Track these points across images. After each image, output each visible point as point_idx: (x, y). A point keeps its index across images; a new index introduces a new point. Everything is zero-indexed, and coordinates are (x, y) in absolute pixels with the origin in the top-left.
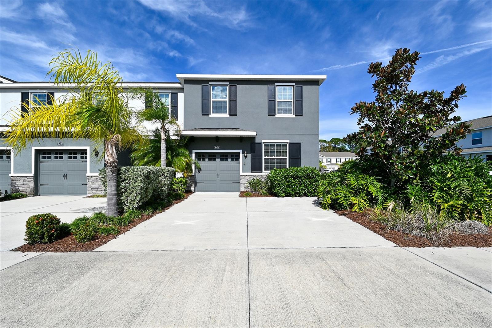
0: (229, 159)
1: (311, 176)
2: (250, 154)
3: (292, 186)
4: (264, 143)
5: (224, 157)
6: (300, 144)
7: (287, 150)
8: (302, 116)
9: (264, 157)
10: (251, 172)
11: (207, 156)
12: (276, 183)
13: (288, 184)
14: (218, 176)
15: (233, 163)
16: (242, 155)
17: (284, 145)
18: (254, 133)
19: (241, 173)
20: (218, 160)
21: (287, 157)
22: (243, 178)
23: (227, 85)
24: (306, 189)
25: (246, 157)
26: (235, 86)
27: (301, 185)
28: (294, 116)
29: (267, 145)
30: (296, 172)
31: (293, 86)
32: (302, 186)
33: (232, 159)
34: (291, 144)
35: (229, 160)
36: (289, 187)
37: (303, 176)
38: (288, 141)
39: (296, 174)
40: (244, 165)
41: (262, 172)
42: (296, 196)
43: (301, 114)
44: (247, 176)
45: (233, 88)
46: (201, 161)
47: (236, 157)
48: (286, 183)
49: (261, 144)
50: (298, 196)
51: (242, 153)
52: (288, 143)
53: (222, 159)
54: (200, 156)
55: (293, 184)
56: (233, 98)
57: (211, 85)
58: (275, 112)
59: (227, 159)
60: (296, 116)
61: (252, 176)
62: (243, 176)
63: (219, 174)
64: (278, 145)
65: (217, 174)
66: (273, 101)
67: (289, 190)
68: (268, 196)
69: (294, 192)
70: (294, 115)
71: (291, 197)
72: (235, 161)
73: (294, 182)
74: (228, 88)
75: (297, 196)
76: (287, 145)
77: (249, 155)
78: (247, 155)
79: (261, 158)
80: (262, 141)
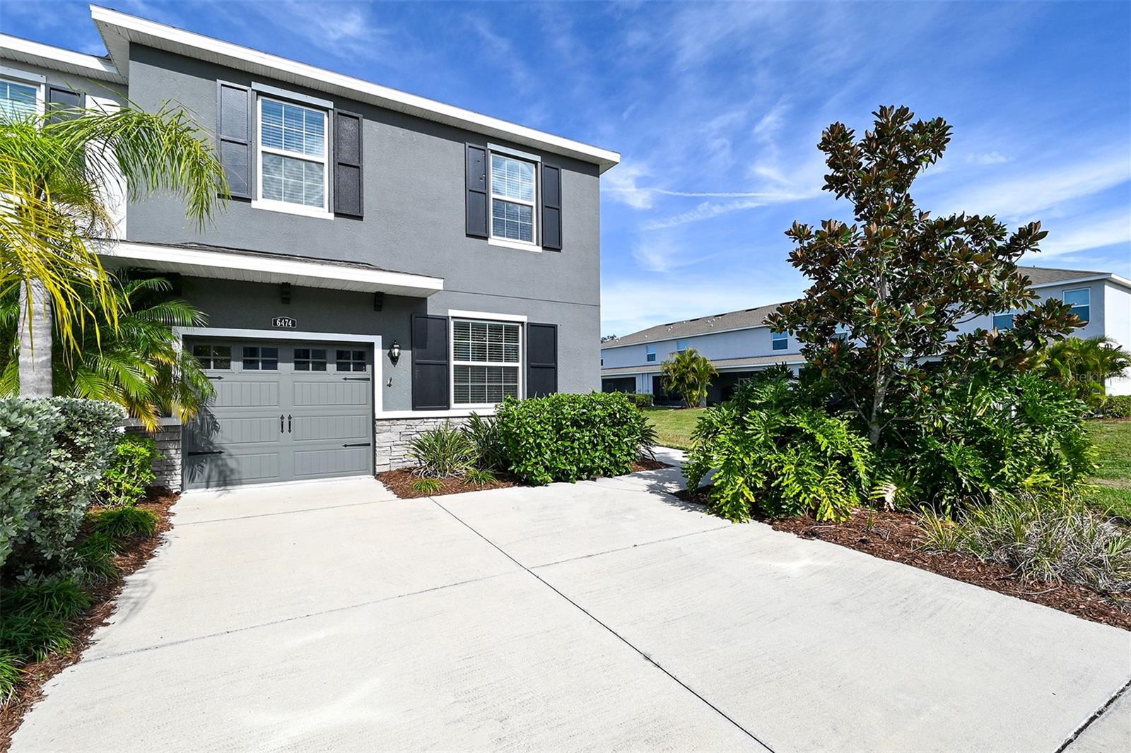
0: (328, 365)
1: (621, 418)
2: (410, 352)
3: (573, 448)
4: (453, 317)
6: (554, 327)
7: (520, 344)
8: (559, 250)
9: (453, 363)
10: (414, 409)
11: (237, 351)
12: (529, 443)
13: (562, 445)
14: (286, 424)
15: (345, 379)
16: (383, 353)
17: (512, 330)
18: (436, 284)
19: (380, 414)
20: (286, 368)
21: (519, 365)
22: (385, 428)
23: (327, 110)
24: (608, 456)
25: (394, 360)
26: (356, 121)
27: (597, 445)
28: (539, 249)
29: (462, 326)
30: (584, 408)
31: (535, 163)
32: (599, 448)
33: (342, 367)
34: (532, 327)
35: (332, 367)
36: (565, 453)
37: (603, 420)
38: (524, 319)
39: (584, 413)
40: (390, 385)
41: (448, 408)
42: (580, 479)
43: (558, 247)
44: (399, 422)
45: (349, 125)
46: (212, 371)
47: (359, 357)
48: (556, 442)
49: (445, 320)
50: (584, 477)
51: (383, 348)
52: (522, 323)
53: (300, 366)
55: (576, 444)
56: (346, 157)
57: (259, 93)
58: (487, 230)
59: (320, 366)
60: (544, 248)
61: (417, 422)
62: (385, 422)
63: (290, 418)
64: (496, 328)
65: (282, 418)
66: (481, 195)
67: (563, 464)
68: (496, 487)
69: (576, 466)
70: (538, 244)
71: (567, 481)
72: (352, 374)
73: (579, 439)
74: (326, 118)
75: (582, 479)
76: (520, 328)
77: (406, 356)
78: (399, 354)
79: (447, 366)
80: (448, 311)
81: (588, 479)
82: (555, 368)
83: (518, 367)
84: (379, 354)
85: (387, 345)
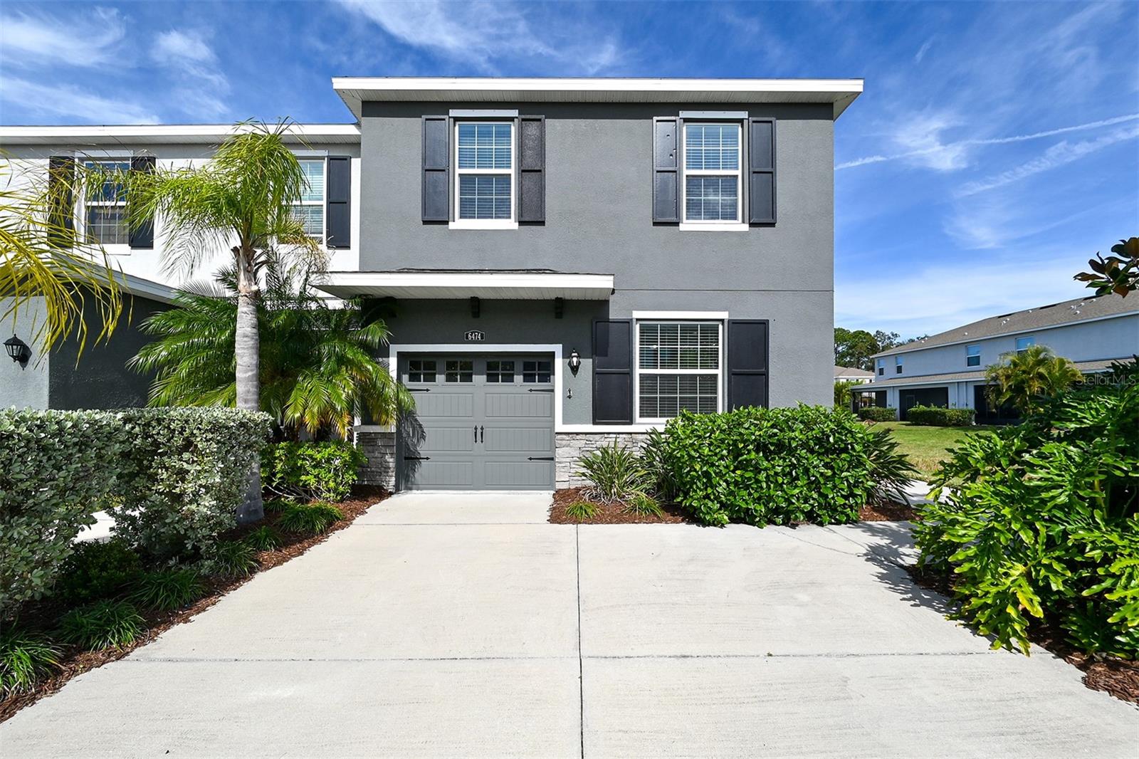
0: (515, 376)
1: (836, 442)
2: (591, 360)
3: (758, 481)
4: (638, 320)
5: (499, 368)
6: (765, 324)
7: (720, 347)
8: (773, 225)
9: (638, 371)
10: (594, 423)
11: (441, 365)
12: (695, 470)
13: (741, 476)
14: (479, 434)
15: (531, 390)
16: (563, 363)
17: (709, 330)
18: (606, 282)
19: (560, 427)
20: (480, 379)
21: (719, 372)
22: (564, 442)
23: (511, 119)
24: (815, 496)
25: (575, 369)
26: (539, 123)
27: (797, 478)
28: (746, 227)
29: (649, 330)
30: (773, 426)
31: (741, 121)
32: (799, 483)
33: (528, 378)
34: (733, 324)
35: (518, 379)
36: (747, 487)
37: (804, 445)
38: (724, 315)
39: (775, 434)
40: (570, 397)
41: (631, 423)
42: (771, 522)
43: (770, 220)
44: (578, 437)
45: (532, 129)
46: (421, 384)
47: (539, 368)
48: (733, 472)
49: (628, 323)
50: (779, 520)
51: (563, 358)
52: (722, 321)
53: (492, 378)
54: (416, 367)
55: (762, 476)
56: (530, 162)
57: (456, 119)
58: (678, 214)
59: (509, 378)
60: (751, 225)
61: (597, 437)
62: (564, 436)
63: (482, 428)
64: (689, 329)
65: (476, 428)
66: (671, 174)
67: (743, 500)
68: (660, 520)
69: (765, 506)
70: (743, 222)
71: (753, 524)
72: (537, 385)
73: (766, 469)
74: (513, 129)
75: (775, 523)
76: (721, 327)
77: (587, 365)
78: (579, 363)
79: (630, 375)
80: (632, 313)
81: (785, 524)
82: (766, 375)
83: (717, 375)
84: (559, 363)
85: (566, 355)
